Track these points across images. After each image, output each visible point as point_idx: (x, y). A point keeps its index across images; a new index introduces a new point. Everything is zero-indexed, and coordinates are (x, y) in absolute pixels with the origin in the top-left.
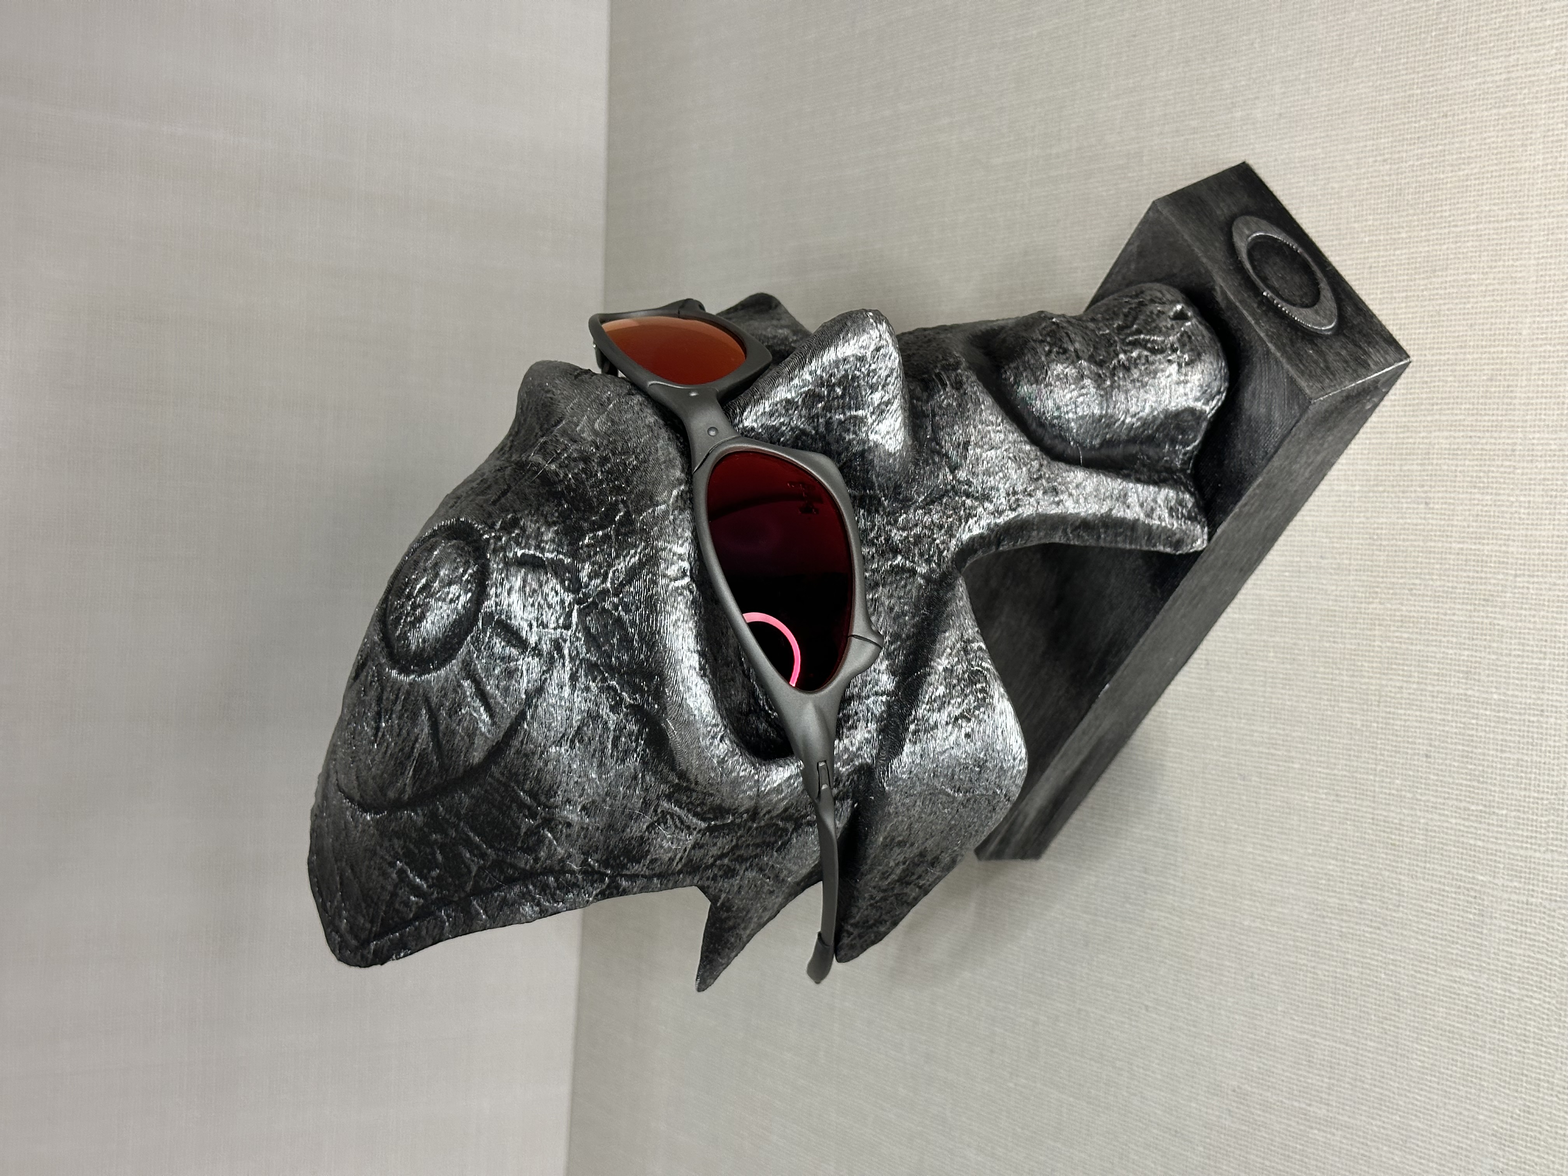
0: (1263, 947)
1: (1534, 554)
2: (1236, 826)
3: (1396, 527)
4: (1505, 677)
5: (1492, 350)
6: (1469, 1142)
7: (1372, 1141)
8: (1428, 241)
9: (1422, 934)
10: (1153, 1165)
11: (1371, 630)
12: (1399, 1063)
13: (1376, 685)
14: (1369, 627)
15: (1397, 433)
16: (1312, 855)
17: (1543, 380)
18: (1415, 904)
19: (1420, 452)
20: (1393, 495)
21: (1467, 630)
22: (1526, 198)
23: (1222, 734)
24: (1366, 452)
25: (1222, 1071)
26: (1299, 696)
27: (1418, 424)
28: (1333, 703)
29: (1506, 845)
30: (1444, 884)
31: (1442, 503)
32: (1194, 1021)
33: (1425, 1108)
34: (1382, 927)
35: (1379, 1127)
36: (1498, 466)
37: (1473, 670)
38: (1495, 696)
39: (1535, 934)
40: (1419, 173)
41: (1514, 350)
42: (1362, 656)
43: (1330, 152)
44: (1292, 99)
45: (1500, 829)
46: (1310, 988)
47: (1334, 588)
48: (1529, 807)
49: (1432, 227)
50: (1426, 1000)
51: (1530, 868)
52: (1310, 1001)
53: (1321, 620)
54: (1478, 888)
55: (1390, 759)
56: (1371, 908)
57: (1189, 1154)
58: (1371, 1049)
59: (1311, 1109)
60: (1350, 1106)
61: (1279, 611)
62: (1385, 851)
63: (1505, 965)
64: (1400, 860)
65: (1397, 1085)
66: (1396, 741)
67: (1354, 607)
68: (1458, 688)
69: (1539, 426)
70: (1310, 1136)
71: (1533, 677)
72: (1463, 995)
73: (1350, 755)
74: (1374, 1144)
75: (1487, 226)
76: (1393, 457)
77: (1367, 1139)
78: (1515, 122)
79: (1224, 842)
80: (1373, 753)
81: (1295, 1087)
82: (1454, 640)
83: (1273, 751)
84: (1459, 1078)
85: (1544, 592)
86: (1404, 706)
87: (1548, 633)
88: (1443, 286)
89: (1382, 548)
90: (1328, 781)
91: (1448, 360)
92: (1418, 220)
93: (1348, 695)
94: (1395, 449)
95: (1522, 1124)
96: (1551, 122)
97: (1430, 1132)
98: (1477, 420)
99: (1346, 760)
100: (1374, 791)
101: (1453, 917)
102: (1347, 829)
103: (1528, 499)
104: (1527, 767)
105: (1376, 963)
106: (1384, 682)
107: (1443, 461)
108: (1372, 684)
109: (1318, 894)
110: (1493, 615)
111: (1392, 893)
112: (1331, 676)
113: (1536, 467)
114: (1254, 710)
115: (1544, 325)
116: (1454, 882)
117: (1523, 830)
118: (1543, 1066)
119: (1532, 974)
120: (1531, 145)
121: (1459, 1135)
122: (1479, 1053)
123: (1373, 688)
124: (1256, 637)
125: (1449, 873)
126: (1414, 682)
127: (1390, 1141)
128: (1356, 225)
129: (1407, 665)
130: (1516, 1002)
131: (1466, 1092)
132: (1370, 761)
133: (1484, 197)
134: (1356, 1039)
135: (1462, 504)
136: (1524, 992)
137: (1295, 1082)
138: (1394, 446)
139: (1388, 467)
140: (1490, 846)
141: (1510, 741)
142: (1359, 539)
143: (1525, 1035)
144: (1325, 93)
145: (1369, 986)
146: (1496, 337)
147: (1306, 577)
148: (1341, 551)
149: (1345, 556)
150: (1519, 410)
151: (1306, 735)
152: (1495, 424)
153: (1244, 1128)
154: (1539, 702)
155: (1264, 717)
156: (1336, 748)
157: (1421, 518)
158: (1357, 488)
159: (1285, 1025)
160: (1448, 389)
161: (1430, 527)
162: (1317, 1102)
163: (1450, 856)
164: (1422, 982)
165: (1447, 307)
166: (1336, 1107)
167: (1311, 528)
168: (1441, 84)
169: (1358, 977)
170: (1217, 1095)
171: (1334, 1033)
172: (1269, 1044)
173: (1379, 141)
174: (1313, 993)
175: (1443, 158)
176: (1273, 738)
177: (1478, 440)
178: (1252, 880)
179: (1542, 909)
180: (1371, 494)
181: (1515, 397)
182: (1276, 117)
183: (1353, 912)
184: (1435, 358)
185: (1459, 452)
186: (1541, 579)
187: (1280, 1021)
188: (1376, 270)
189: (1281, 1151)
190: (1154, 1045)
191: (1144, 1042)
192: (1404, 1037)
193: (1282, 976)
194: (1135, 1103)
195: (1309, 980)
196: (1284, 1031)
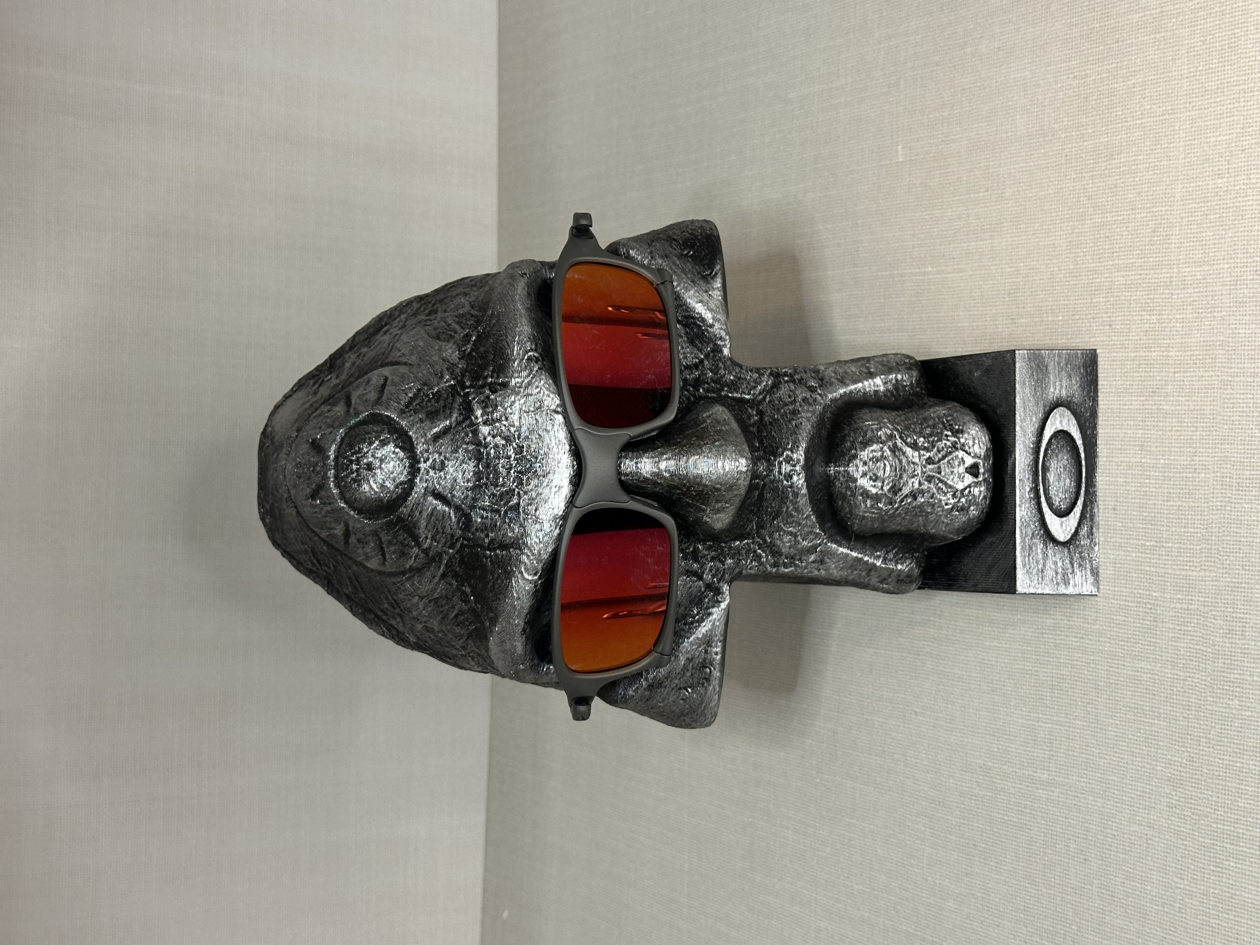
0: (999, 660)
1: (1187, 356)
4: (1168, 447)
5: (1154, 210)
6: (1151, 787)
7: (1081, 793)
8: (1107, 133)
9: (1113, 639)
10: (923, 829)
12: (1099, 735)
15: (1088, 275)
17: (1191, 229)
18: (1108, 618)
19: (1104, 288)
20: (1086, 321)
21: (1141, 415)
22: (1176, 98)
24: (1066, 291)
25: (971, 754)
27: (1103, 268)
29: (1172, 568)
30: (1128, 601)
31: (1121, 324)
32: (950, 719)
33: (1118, 766)
34: (1084, 636)
35: (1086, 782)
36: (1160, 294)
37: (1146, 444)
38: (1162, 461)
39: (1194, 632)
40: (1099, 85)
41: (1170, 208)
43: (1035, 73)
44: (1007, 36)
45: (1167, 558)
46: (1034, 686)
48: (1187, 540)
49: (1109, 123)
50: (1117, 687)
51: (1189, 584)
54: (1152, 602)
57: (949, 818)
58: (1080, 727)
59: (1037, 775)
60: (1065, 770)
63: (1173, 656)
65: (1098, 751)
68: (1135, 458)
69: (1189, 263)
70: (1037, 794)
71: (1188, 445)
72: (1143, 681)
74: (1083, 796)
75: (1148, 120)
76: (1085, 293)
77: (1078, 792)
78: (1167, 44)
81: (1025, 760)
82: (1132, 423)
84: (1143, 741)
85: (1195, 383)
87: (1199, 412)
88: (1118, 166)
91: (1123, 219)
92: (1100, 119)
94: (1087, 287)
95: (1188, 770)
96: (1192, 41)
97: (1123, 783)
98: (1144, 262)
101: (1135, 625)
103: (1182, 316)
104: (1185, 511)
105: (1081, 664)
107: (1121, 294)
109: (1038, 617)
110: (1159, 403)
113: (1187, 293)
115: (1191, 189)
116: (1136, 600)
117: (1183, 557)
118: (1202, 727)
119: (1193, 661)
120: (1179, 59)
121: (1144, 783)
122: (1156, 722)
125: (1132, 592)
127: (1094, 792)
128: (1055, 126)
130: (1182, 682)
131: (1148, 751)
133: (1146, 99)
134: (1068, 721)
135: (1135, 324)
136: (1187, 674)
138: (1086, 285)
139: (1082, 301)
140: (1161, 570)
141: (1173, 493)
143: (1189, 705)
144: (1030, 30)
145: (1076, 681)
146: (1157, 200)
150: (1174, 252)
152: (1157, 264)
153: (988, 794)
154: (1193, 463)
157: (1106, 336)
158: (1060, 318)
159: (1017, 716)
160: (1123, 241)
161: (1113, 342)
162: (1041, 769)
163: (1132, 581)
164: (1114, 674)
165: (1122, 181)
166: (1055, 772)
168: (1114, 19)
169: (1068, 676)
170: (969, 772)
172: (1005, 730)
173: (1071, 63)
174: (1037, 690)
175: (1116, 73)
177: (1145, 276)
179: (1199, 613)
180: (1070, 322)
181: (1172, 243)
182: (996, 50)
184: (1115, 218)
185: (1133, 286)
186: (1192, 374)
187: (1013, 713)
188: (1070, 157)
189: (1016, 808)
190: (922, 740)
191: (914, 739)
192: (1102, 715)
193: (1014, 680)
194: (909, 784)
195: (1033, 681)
196: (1016, 720)
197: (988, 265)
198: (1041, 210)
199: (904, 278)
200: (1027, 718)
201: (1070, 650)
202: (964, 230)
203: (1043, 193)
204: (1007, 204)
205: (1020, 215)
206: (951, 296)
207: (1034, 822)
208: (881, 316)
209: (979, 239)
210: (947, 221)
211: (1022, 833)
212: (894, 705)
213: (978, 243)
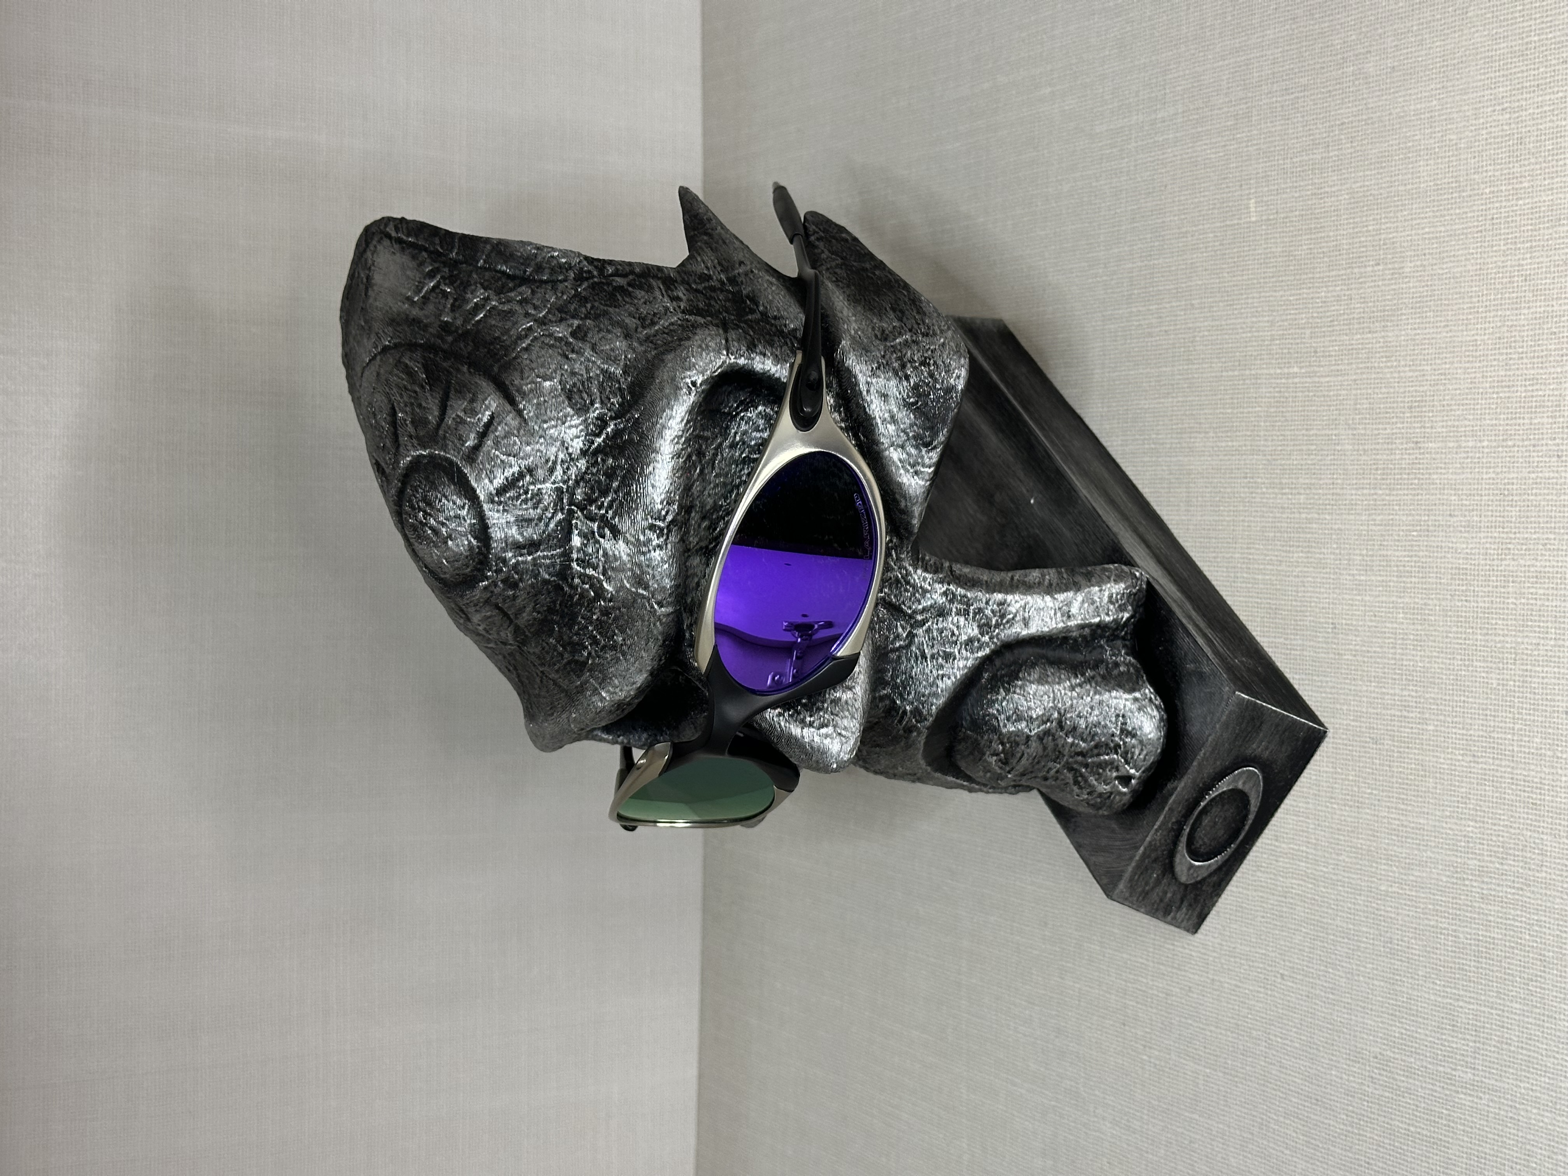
0: (1400, 911)
2: (1369, 791)
3: (1527, 481)
7: (1519, 1103)
10: (1294, 1135)
11: (1504, 587)
12: (1546, 1025)
13: (1511, 643)
14: (1503, 584)
15: (1525, 386)
16: (1449, 817)
18: (1559, 864)
19: (1550, 404)
20: (1524, 449)
23: (1352, 698)
24: (1494, 406)
25: (1363, 1038)
26: (1432, 657)
27: (1547, 376)
28: (1467, 663)
32: (1332, 988)
34: (1525, 888)
35: (1528, 1089)
40: (1540, 121)
42: (1496, 613)
43: (1447, 103)
44: (1405, 51)
46: (1452, 951)
47: (1465, 546)
52: (1453, 966)
53: (1452, 579)
55: (1528, 717)
56: (1513, 869)
57: (1332, 1123)
58: (1518, 1012)
59: (1457, 1073)
60: (1497, 1069)
61: (1408, 572)
62: (1526, 810)
64: (1542, 819)
65: (1545, 1046)
66: (1534, 699)
67: (1486, 565)
70: (1457, 1100)
73: (1486, 715)
74: (1522, 1107)
76: (1522, 410)
77: (1516, 1102)
79: (1358, 807)
80: (1510, 712)
81: (1439, 1052)
83: (1406, 714)
86: (1541, 663)
89: (1514, 503)
90: (1464, 742)
92: (1541, 169)
93: (1482, 654)
94: (1524, 402)
99: (1483, 720)
100: (1513, 751)
102: (1485, 790)
105: (1520, 924)
106: (1519, 640)
108: (1507, 642)
109: (1457, 856)
111: (1534, 853)
112: (1464, 636)
114: (1384, 673)
123: (1509, 646)
124: (1384, 599)
126: (1551, 639)
127: (1539, 1103)
128: (1476, 176)
129: (1543, 621)
132: (1508, 720)
134: (1502, 1002)
137: (1440, 1047)
138: (1523, 400)
139: (1518, 421)
142: (1489, 495)
144: (1438, 44)
145: (1513, 948)
147: (1435, 536)
148: (1471, 508)
149: (1475, 513)
151: (1440, 696)
153: (1387, 1094)
155: (1395, 679)
156: (1471, 708)
157: (1553, 471)
158: (1485, 444)
159: (1427, 990)
162: (1462, 1066)
166: (1483, 1070)
167: (1439, 486)
169: (1501, 939)
170: (1359, 1062)
171: (1479, 997)
172: (1410, 1009)
173: (1496, 91)
174: (1455, 957)
176: (1405, 701)
178: (1388, 844)
180: (1500, 449)
182: (1389, 70)
183: (1495, 873)
187: (1422, 986)
188: (1498, 221)
189: (1426, 1117)
190: (1291, 1014)
191: (1280, 1011)
192: (1551, 998)
193: (1422, 940)
194: (1274, 1072)
195: (1450, 943)
196: (1427, 996)
197: (1379, 367)
198: (1456, 294)
199: (1259, 381)
200: (1442, 994)
201: (1505, 905)
202: (1346, 317)
203: (1459, 269)
204: (1406, 283)
205: (1425, 299)
206: (1326, 408)
207: (1452, 1138)
208: (1227, 431)
209: (1367, 330)
210: (1320, 305)
211: (1435, 1151)
212: (1251, 964)
213: (1365, 336)
